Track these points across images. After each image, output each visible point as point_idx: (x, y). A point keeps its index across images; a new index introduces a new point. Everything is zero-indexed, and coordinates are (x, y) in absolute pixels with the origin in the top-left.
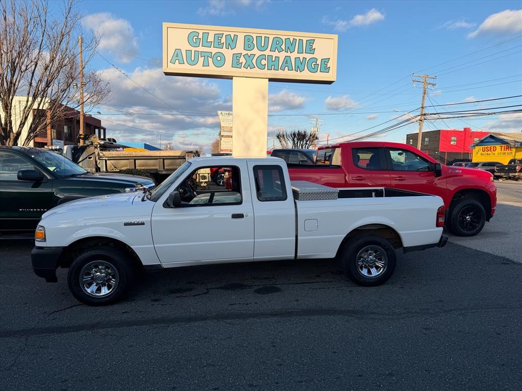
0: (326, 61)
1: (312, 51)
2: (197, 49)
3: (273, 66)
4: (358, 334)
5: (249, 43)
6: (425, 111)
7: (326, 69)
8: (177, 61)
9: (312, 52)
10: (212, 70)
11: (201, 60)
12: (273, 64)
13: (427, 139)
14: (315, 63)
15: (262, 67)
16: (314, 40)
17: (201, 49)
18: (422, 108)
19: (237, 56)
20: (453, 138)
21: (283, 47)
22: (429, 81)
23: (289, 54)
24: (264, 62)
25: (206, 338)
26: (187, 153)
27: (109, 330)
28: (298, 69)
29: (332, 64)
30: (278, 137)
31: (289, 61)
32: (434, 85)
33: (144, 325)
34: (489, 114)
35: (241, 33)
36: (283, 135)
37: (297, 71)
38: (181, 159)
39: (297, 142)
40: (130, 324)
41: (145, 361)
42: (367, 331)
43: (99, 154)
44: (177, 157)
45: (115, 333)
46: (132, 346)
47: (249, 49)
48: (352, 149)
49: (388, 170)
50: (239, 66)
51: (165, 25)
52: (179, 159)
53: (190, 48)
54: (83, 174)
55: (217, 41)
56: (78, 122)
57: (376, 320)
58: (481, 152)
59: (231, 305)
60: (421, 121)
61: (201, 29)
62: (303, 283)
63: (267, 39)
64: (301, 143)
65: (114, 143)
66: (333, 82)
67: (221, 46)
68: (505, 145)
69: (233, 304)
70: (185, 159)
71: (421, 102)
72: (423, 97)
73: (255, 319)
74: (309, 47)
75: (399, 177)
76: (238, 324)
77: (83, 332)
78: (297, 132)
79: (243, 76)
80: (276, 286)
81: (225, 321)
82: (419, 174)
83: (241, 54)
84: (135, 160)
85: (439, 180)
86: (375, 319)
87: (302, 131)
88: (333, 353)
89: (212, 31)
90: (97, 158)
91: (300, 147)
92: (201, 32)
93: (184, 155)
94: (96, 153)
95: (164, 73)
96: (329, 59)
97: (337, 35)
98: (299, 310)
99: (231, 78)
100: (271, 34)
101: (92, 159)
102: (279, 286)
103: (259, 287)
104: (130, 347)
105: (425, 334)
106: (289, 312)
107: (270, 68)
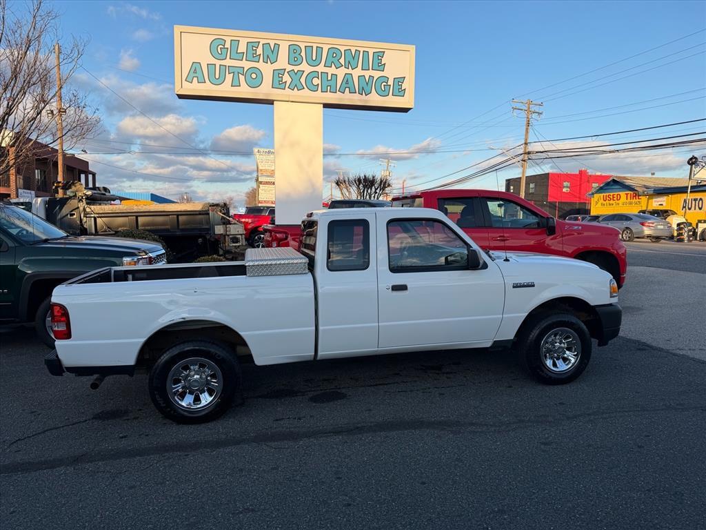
0: (400, 81)
1: (381, 66)
2: (223, 62)
3: (329, 88)
4: (454, 455)
5: (297, 55)
6: (530, 148)
7: (401, 92)
8: (195, 79)
9: (381, 68)
10: (244, 91)
11: (229, 77)
12: (329, 84)
13: (532, 186)
14: (385, 84)
15: (314, 89)
16: (384, 52)
17: (228, 62)
18: (526, 144)
19: (278, 74)
20: (566, 184)
21: (342, 60)
22: (533, 108)
23: (350, 71)
24: (316, 81)
25: (241, 470)
26: (210, 206)
27: (100, 463)
28: (362, 91)
29: (409, 85)
30: (338, 183)
31: (350, 80)
32: (540, 114)
33: (153, 454)
34: (610, 152)
35: (284, 41)
36: (345, 181)
37: (362, 94)
38: (203, 214)
39: (364, 191)
40: (130, 454)
41: (154, 509)
42: (466, 450)
43: (84, 210)
44: (198, 213)
45: (108, 469)
46: (133, 487)
47: (296, 63)
48: (438, 199)
49: (485, 227)
50: (283, 86)
51: (177, 29)
52: (200, 214)
53: (213, 61)
54: (62, 238)
55: (251, 52)
56: (56, 164)
57: (478, 434)
58: (602, 201)
59: (277, 420)
60: (524, 161)
61: (228, 35)
62: (376, 385)
63: (319, 50)
64: (369, 191)
65: (107, 194)
66: (410, 109)
67: (256, 59)
68: (632, 193)
69: (280, 420)
70: (208, 214)
71: (524, 137)
72: (527, 129)
73: (311, 440)
74: (376, 61)
75: (500, 237)
76: (288, 448)
77: (62, 469)
78: (362, 176)
79: (287, 100)
80: (339, 391)
81: (269, 444)
82: (527, 233)
83: (285, 69)
84: (137, 217)
85: (552, 239)
86: (476, 432)
87: (370, 175)
88: (421, 484)
89: (244, 38)
90: (82, 216)
91: (368, 197)
92: (228, 40)
93: (206, 209)
94: (81, 208)
95: (177, 95)
96: (404, 78)
97: (414, 46)
98: (372, 424)
99: (271, 102)
100: (326, 43)
101: (75, 216)
102: (344, 391)
103: (315, 393)
104: (131, 488)
105: (543, 451)
106: (357, 428)
107: (324, 89)
